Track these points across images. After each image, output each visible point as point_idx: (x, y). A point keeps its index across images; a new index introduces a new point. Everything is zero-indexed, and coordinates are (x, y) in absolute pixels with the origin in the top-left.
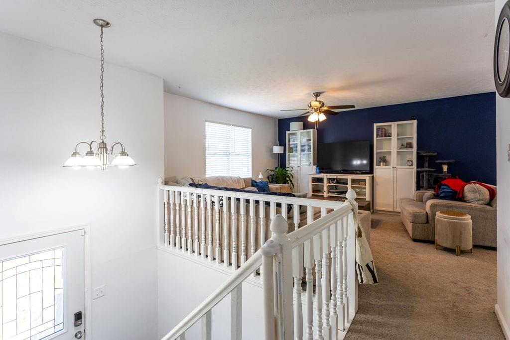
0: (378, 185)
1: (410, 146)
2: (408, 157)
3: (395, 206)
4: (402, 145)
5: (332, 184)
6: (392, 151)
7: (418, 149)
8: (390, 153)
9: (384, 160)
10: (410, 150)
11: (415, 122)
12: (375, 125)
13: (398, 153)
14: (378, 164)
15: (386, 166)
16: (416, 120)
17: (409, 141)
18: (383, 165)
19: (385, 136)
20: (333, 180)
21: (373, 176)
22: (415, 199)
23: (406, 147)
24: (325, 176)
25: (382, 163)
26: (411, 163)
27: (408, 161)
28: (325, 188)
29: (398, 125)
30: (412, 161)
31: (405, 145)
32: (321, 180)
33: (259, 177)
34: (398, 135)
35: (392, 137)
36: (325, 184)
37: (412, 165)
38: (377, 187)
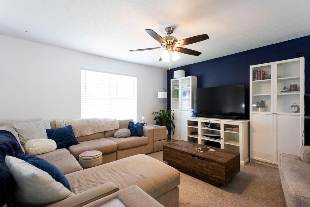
0: (254, 132)
1: (296, 88)
2: (293, 102)
3: (276, 158)
4: (285, 88)
5: (206, 128)
6: (272, 95)
7: (307, 92)
8: (269, 97)
9: (262, 105)
10: (295, 93)
11: (302, 60)
12: (251, 67)
13: (279, 97)
14: (255, 109)
15: (264, 111)
16: (303, 58)
17: (293, 83)
18: (261, 111)
19: (264, 79)
20: (207, 124)
21: (249, 122)
22: (302, 158)
23: (290, 90)
24: (200, 120)
25: (259, 108)
26: (296, 109)
27: (293, 106)
28: (199, 132)
29: (278, 65)
30: (298, 107)
31: (289, 88)
32: (196, 123)
33: (142, 119)
34: (279, 77)
35: (272, 80)
36: (199, 128)
37: (298, 111)
38: (253, 134)
